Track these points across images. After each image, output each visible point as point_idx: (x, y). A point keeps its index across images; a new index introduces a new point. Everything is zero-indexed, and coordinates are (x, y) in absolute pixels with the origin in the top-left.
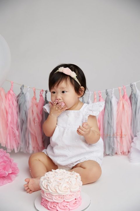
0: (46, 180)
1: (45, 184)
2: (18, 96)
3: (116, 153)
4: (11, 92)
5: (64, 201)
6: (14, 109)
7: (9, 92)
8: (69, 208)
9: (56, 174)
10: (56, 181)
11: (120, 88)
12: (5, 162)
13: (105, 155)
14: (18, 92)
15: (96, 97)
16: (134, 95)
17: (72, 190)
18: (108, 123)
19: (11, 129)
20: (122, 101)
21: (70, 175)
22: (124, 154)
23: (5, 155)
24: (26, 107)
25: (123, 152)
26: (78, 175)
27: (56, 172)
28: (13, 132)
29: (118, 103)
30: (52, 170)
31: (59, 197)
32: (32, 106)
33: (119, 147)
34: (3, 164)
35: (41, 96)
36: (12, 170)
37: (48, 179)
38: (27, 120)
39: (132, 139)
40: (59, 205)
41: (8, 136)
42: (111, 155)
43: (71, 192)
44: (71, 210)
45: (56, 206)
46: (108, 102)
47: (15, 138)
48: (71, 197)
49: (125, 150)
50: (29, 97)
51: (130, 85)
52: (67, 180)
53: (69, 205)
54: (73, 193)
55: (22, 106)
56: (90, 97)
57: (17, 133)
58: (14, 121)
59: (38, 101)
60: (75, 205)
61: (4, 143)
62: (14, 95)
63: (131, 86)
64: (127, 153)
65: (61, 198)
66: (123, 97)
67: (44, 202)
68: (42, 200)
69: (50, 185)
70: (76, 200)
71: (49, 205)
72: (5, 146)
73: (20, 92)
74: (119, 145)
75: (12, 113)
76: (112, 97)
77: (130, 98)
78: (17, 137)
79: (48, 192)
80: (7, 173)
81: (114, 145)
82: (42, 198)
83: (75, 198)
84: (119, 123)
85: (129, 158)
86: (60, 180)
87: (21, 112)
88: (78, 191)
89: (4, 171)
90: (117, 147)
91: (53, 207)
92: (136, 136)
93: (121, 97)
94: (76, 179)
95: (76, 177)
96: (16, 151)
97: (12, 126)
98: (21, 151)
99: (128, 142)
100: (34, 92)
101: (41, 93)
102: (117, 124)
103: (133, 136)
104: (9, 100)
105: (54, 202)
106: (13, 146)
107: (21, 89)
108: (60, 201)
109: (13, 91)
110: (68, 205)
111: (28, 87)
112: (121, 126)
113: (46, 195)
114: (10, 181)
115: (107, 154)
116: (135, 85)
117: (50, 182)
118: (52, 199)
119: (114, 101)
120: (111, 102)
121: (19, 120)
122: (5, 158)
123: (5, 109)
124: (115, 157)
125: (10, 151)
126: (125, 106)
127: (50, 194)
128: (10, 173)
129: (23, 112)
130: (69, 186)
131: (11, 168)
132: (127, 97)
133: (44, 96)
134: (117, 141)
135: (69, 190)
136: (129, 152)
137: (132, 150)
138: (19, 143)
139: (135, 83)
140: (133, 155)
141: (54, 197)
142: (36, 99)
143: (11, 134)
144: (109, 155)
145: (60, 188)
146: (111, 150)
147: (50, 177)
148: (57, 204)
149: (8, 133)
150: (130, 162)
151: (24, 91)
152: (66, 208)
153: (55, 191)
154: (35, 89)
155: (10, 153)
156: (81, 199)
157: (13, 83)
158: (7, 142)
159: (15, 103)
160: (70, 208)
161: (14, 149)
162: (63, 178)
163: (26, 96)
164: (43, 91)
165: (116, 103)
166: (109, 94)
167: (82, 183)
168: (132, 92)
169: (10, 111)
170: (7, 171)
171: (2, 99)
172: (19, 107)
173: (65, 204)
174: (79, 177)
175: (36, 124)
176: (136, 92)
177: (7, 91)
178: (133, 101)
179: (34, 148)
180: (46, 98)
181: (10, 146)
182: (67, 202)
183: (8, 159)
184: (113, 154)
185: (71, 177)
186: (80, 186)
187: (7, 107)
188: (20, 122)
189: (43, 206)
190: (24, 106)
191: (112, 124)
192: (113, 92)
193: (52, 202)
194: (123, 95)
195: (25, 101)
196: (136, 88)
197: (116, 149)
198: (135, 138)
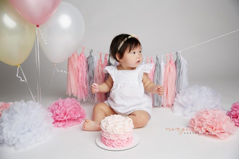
0: (105, 122)
1: (104, 125)
2: (88, 58)
3: (163, 106)
4: (83, 55)
5: (119, 139)
6: (84, 68)
7: (81, 54)
8: (122, 145)
9: (113, 118)
10: (113, 123)
11: (168, 55)
12: (75, 108)
13: (154, 106)
14: (87, 55)
15: (148, 61)
16: (178, 61)
17: (125, 131)
18: (157, 81)
19: (81, 83)
20: (169, 65)
21: (124, 120)
22: (168, 106)
23: (76, 103)
24: (94, 67)
25: (168, 104)
26: (131, 119)
27: (113, 117)
28: (83, 85)
29: (165, 66)
30: (111, 115)
31: (115, 136)
32: (98, 67)
33: (165, 101)
34: (74, 109)
35: (106, 59)
36: (81, 115)
37: (107, 121)
38: (94, 77)
39: (176, 95)
40: (115, 142)
41: (79, 88)
42: (158, 106)
43: (124, 132)
44: (124, 146)
45: (112, 143)
46: (157, 65)
47: (84, 91)
48: (124, 136)
49: (170, 103)
50: (96, 59)
51: (175, 53)
52: (122, 123)
53: (123, 142)
54: (126, 134)
55: (90, 66)
56: (144, 61)
57: (85, 87)
58: (83, 77)
59: (103, 63)
60: (128, 142)
61: (76, 94)
62: (84, 57)
63: (177, 53)
64: (171, 106)
65: (117, 137)
66: (170, 62)
67: (103, 140)
68: (102, 138)
69: (108, 126)
70: (128, 139)
71: (107, 141)
72: (76, 96)
73: (89, 55)
74: (165, 99)
75: (82, 71)
76: (161, 62)
77: (176, 63)
78: (86, 90)
79: (106, 132)
80: (77, 117)
81: (161, 99)
82: (102, 136)
83: (127, 137)
84: (166, 82)
85: (172, 110)
86: (116, 122)
87: (89, 70)
88: (130, 132)
89: (74, 115)
90: (163, 101)
91: (110, 144)
92: (178, 93)
93: (168, 62)
94: (129, 122)
95: (129, 121)
96: (84, 101)
97: (82, 81)
98: (89, 100)
99: (172, 97)
100: (100, 56)
101: (105, 57)
102: (164, 83)
103: (176, 93)
104: (80, 61)
105: (111, 140)
106: (82, 97)
107: (90, 52)
108: (115, 139)
109: (84, 54)
110: (121, 143)
111: (96, 52)
112: (167, 85)
113: (105, 134)
114: (79, 123)
115: (155, 106)
116: (180, 53)
117: (108, 124)
118: (110, 137)
119: (163, 65)
120: (160, 66)
121: (88, 77)
122: (76, 105)
123: (77, 67)
124: (161, 109)
125: (80, 101)
126: (171, 69)
127: (108, 133)
128: (79, 117)
129: (91, 71)
130: (123, 128)
131: (80, 113)
132: (173, 62)
133: (108, 59)
134: (164, 97)
135: (123, 130)
136: (172, 105)
137: (175, 104)
138: (87, 95)
139: (180, 51)
140: (176, 107)
141: (111, 136)
142: (101, 61)
143: (81, 87)
144: (156, 107)
145: (116, 129)
146: (158, 103)
147: (109, 120)
148: (113, 141)
149: (78, 86)
150: (173, 113)
151: (92, 55)
152: (120, 145)
153: (112, 131)
154: (101, 53)
155: (80, 102)
156: (132, 139)
157: (84, 48)
158: (77, 93)
159: (85, 63)
160: (124, 145)
161: (83, 99)
162: (119, 121)
163: (94, 59)
164: (107, 55)
165: (164, 66)
166: (159, 59)
167: (133, 126)
168: (177, 58)
169: (81, 69)
170: (77, 115)
171: (75, 59)
172: (88, 67)
173: (119, 141)
174: (132, 121)
175: (100, 80)
176: (180, 58)
177: (79, 54)
178: (178, 65)
179: (98, 98)
180: (109, 60)
181: (80, 96)
182: (121, 140)
183: (79, 106)
184: (160, 106)
185: (125, 121)
186: (131, 128)
187: (79, 66)
188: (89, 78)
189: (102, 143)
190: (92, 66)
191: (160, 83)
192: (162, 58)
193: (109, 140)
194: (170, 61)
195: (93, 62)
196: (181, 55)
197: (162, 102)
198: (177, 95)
